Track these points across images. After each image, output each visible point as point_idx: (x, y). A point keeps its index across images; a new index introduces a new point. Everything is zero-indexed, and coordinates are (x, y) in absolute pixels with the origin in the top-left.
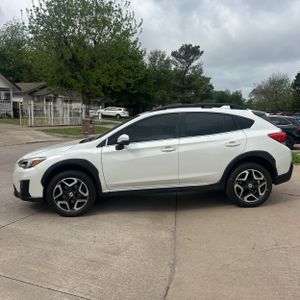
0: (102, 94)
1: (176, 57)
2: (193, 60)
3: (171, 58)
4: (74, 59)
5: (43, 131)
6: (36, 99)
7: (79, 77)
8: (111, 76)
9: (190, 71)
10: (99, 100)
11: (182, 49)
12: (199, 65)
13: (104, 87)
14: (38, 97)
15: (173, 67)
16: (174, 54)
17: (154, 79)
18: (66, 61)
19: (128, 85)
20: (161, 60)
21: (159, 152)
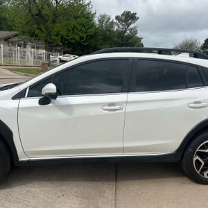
0: (61, 44)
1: (119, 20)
2: (131, 23)
3: (115, 21)
4: (39, 14)
5: (9, 69)
6: (10, 44)
7: (43, 28)
8: (68, 30)
9: (128, 32)
10: (59, 48)
11: (123, 15)
12: (135, 27)
13: (62, 38)
14: (12, 42)
15: (116, 27)
16: (117, 18)
17: (102, 35)
18: (33, 16)
19: (81, 38)
20: (107, 21)
21: (100, 111)
